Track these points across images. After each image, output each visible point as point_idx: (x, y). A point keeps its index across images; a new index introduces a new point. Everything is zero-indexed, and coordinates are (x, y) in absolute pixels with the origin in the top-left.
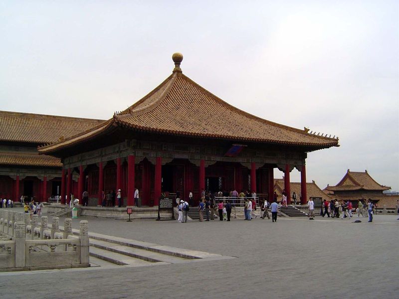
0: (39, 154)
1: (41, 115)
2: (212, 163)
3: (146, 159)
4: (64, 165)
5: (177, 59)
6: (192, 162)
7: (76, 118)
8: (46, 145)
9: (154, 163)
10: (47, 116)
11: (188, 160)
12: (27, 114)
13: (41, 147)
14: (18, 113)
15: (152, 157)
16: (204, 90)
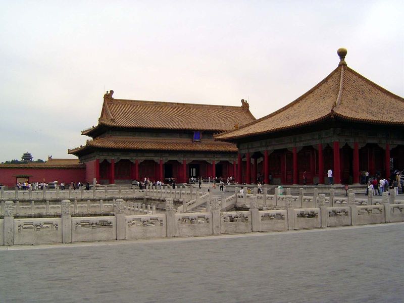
0: (215, 141)
1: (172, 103)
2: (395, 146)
3: (347, 144)
4: (240, 150)
5: (342, 54)
6: (380, 145)
7: (202, 105)
8: (221, 132)
9: (352, 147)
10: (178, 104)
11: (377, 144)
12: (160, 102)
13: (216, 134)
14: (152, 102)
15: (351, 142)
16: (369, 81)
